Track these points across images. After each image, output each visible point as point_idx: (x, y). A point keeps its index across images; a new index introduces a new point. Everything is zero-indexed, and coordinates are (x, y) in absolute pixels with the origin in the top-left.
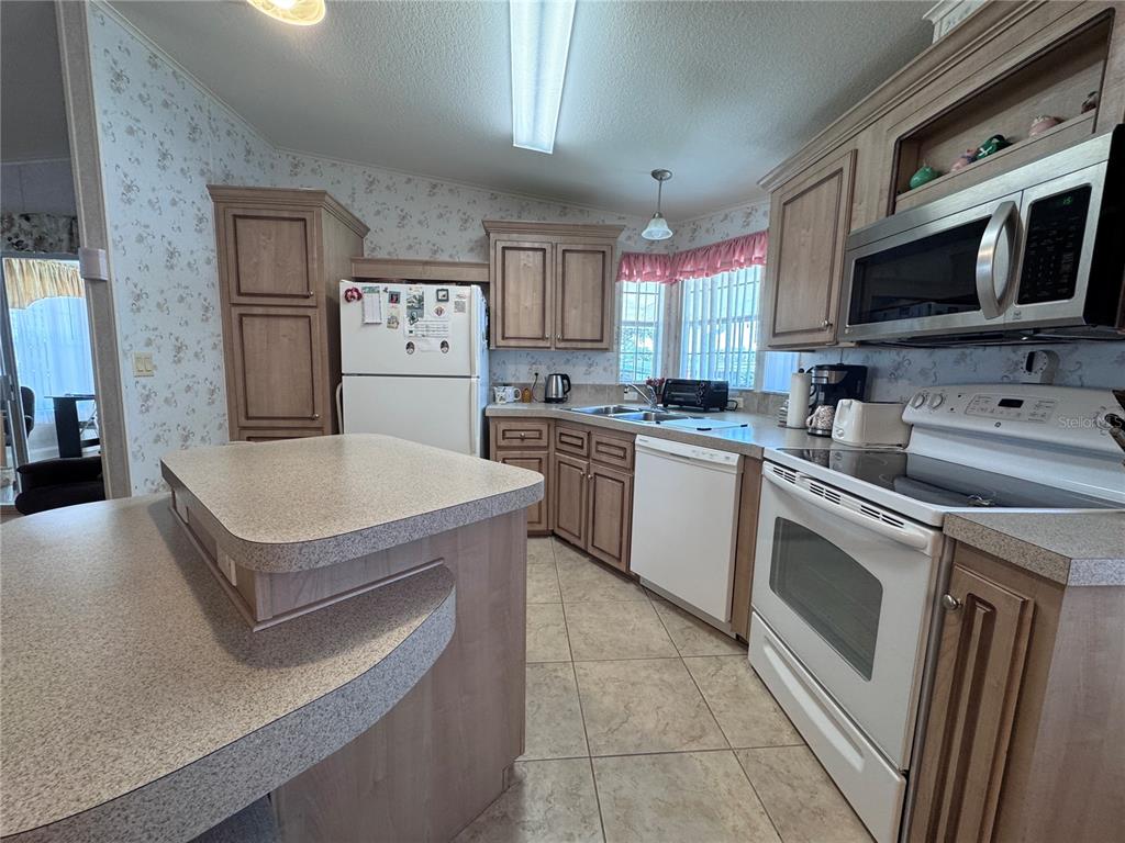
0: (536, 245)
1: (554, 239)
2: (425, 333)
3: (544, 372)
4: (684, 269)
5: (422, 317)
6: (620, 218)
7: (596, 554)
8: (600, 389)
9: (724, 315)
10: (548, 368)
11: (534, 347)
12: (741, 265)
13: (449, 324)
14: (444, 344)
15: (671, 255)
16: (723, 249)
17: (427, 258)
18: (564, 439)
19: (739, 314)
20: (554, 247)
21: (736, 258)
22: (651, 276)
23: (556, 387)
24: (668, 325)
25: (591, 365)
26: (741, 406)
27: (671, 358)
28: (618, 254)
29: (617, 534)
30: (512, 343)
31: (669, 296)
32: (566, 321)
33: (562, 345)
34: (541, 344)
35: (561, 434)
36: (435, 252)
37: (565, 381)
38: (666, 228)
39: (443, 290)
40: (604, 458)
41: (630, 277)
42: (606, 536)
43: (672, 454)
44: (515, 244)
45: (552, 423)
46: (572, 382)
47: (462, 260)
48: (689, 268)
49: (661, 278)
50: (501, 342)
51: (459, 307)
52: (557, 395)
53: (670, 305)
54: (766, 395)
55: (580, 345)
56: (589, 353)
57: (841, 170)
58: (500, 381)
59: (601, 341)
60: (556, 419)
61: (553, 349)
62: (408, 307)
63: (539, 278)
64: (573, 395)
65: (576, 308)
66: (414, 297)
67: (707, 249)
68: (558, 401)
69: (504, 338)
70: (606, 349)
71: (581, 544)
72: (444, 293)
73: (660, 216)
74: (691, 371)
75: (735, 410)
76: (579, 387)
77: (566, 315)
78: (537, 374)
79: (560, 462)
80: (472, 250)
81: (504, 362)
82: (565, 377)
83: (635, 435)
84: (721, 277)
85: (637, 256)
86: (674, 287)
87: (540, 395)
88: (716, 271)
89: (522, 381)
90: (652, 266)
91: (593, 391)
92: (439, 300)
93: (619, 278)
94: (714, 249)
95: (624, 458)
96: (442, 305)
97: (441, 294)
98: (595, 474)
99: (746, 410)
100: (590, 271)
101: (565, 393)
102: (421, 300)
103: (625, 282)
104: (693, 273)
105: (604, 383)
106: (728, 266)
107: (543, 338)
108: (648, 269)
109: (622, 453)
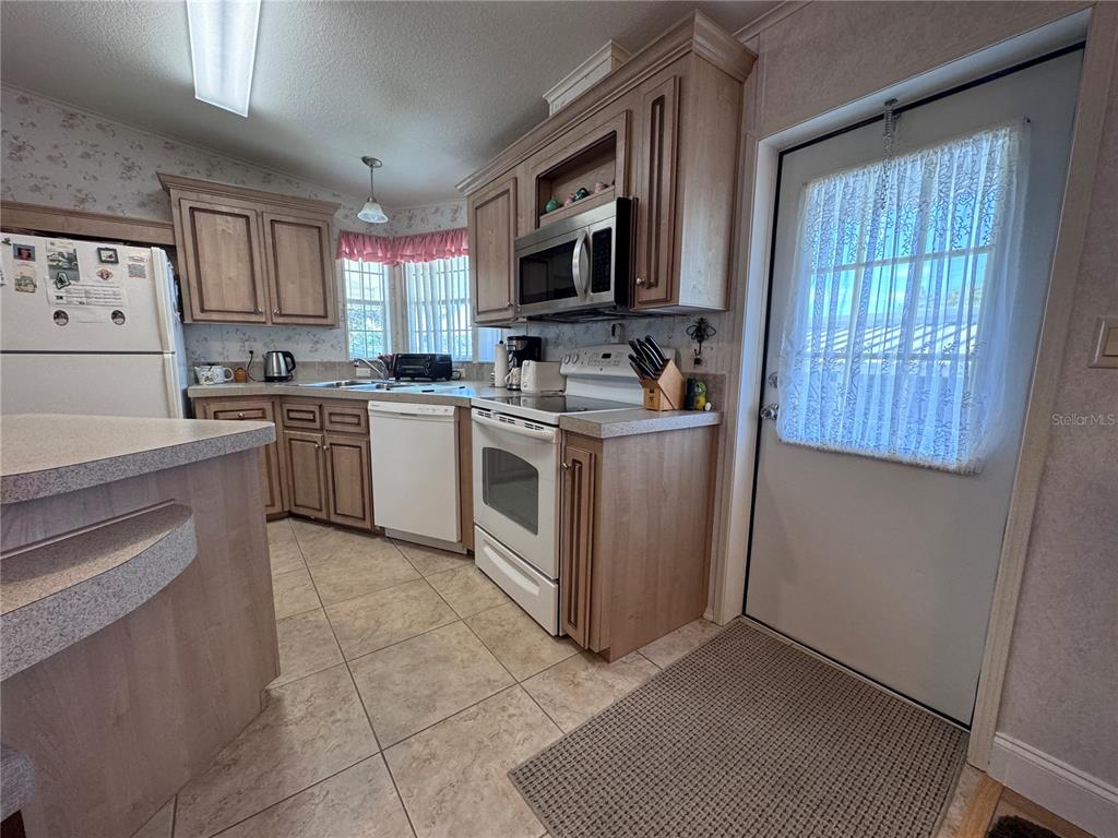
0: (236, 211)
1: (259, 207)
2: (84, 300)
3: (260, 350)
4: (404, 253)
5: (77, 279)
6: (334, 195)
7: (339, 520)
8: (329, 367)
9: (443, 298)
10: (265, 344)
11: (245, 322)
12: (453, 254)
13: (123, 291)
14: (116, 315)
15: (391, 238)
16: (438, 239)
17: (71, 208)
18: (292, 415)
19: (456, 297)
20: (260, 215)
21: (448, 247)
22: (373, 257)
23: (278, 365)
24: (394, 304)
25: (317, 342)
26: (464, 375)
27: (400, 336)
28: (335, 232)
29: (359, 495)
30: (215, 317)
31: (393, 277)
32: (283, 296)
33: (281, 320)
34: (253, 318)
35: (289, 411)
36: (83, 201)
37: (288, 359)
38: (381, 214)
39: (107, 249)
40: (339, 428)
41: (351, 256)
42: (348, 501)
43: (402, 414)
44: (207, 206)
45: (277, 402)
46: (296, 360)
47: (128, 215)
48: (408, 253)
49: (382, 259)
50: (198, 315)
51: (135, 272)
52: (280, 372)
53: (394, 285)
54: (482, 364)
55: (301, 321)
56: (314, 330)
57: (508, 190)
58: (202, 360)
59: (325, 317)
60: (281, 396)
61: (269, 324)
62: (50, 266)
63: (244, 246)
64: (299, 373)
65: (292, 283)
66: (61, 254)
67: (423, 237)
68: (281, 379)
69: (203, 310)
70: (332, 325)
71: (323, 515)
72: (111, 253)
73: (375, 201)
74: (418, 347)
75: (459, 379)
76: (304, 364)
77: (282, 289)
78: (251, 352)
79: (291, 439)
80: (143, 205)
81: (206, 339)
82: (286, 354)
83: (367, 401)
84: (438, 263)
85: (356, 236)
86: (397, 268)
87: (258, 374)
88: (432, 257)
89: (232, 360)
90: (373, 248)
91: (321, 369)
92: (103, 262)
93: (339, 255)
94: (429, 238)
95: (359, 424)
96: (109, 268)
97: (105, 254)
98: (331, 444)
99: (467, 379)
100: (306, 244)
101: (288, 371)
102: (72, 259)
103: (346, 261)
104: (412, 257)
105: (333, 360)
106: (443, 254)
107: (256, 312)
108: (369, 250)
109: (355, 420)
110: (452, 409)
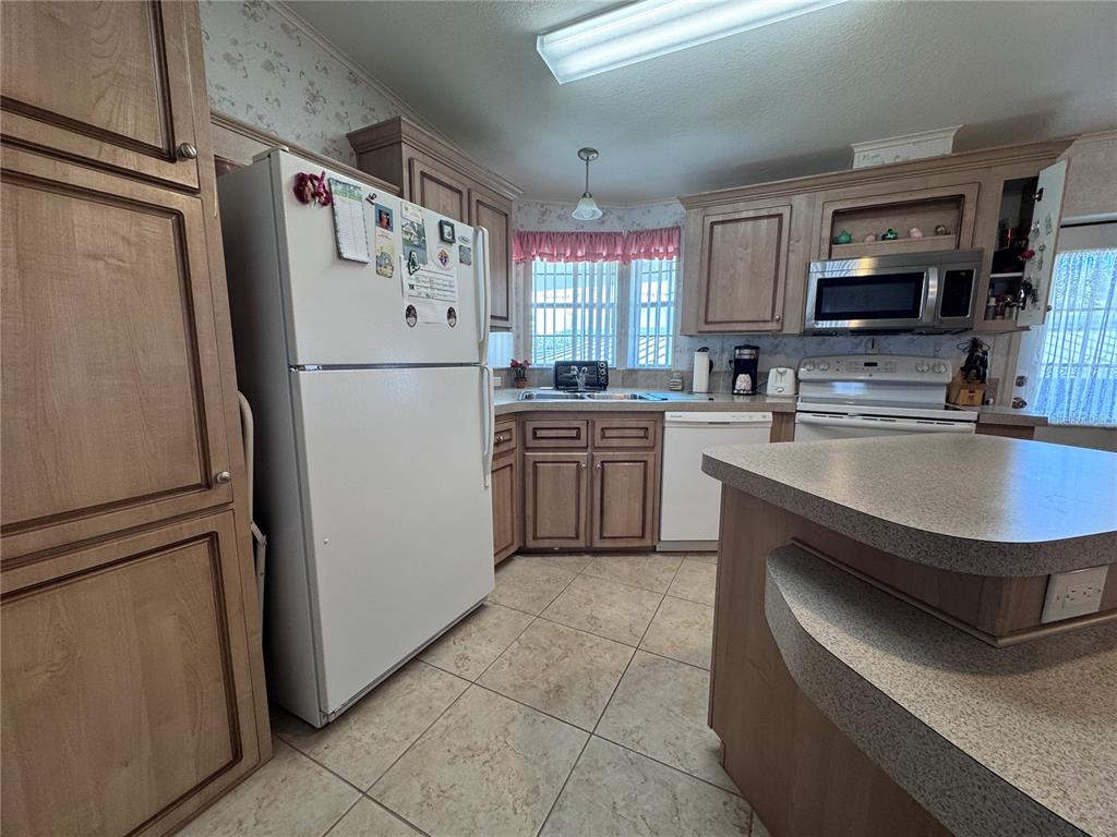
1: (468, 183)
2: (429, 291)
5: (425, 263)
7: (608, 544)
13: (454, 281)
18: (540, 433)
20: (469, 193)
21: (600, 251)
29: (639, 513)
35: (534, 429)
38: (595, 208)
39: (448, 223)
40: (615, 443)
42: (622, 518)
43: (711, 423)
44: (434, 173)
45: (518, 419)
51: (464, 256)
57: (781, 215)
59: (507, 319)
60: (527, 413)
62: (404, 241)
66: (412, 224)
71: (581, 543)
72: (449, 229)
79: (536, 462)
83: (663, 413)
86: (521, 266)
92: (443, 240)
95: (646, 437)
96: (446, 248)
98: (603, 462)
100: (498, 233)
102: (421, 232)
109: (642, 433)
110: (769, 416)
